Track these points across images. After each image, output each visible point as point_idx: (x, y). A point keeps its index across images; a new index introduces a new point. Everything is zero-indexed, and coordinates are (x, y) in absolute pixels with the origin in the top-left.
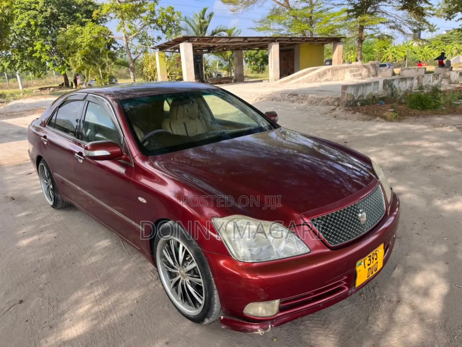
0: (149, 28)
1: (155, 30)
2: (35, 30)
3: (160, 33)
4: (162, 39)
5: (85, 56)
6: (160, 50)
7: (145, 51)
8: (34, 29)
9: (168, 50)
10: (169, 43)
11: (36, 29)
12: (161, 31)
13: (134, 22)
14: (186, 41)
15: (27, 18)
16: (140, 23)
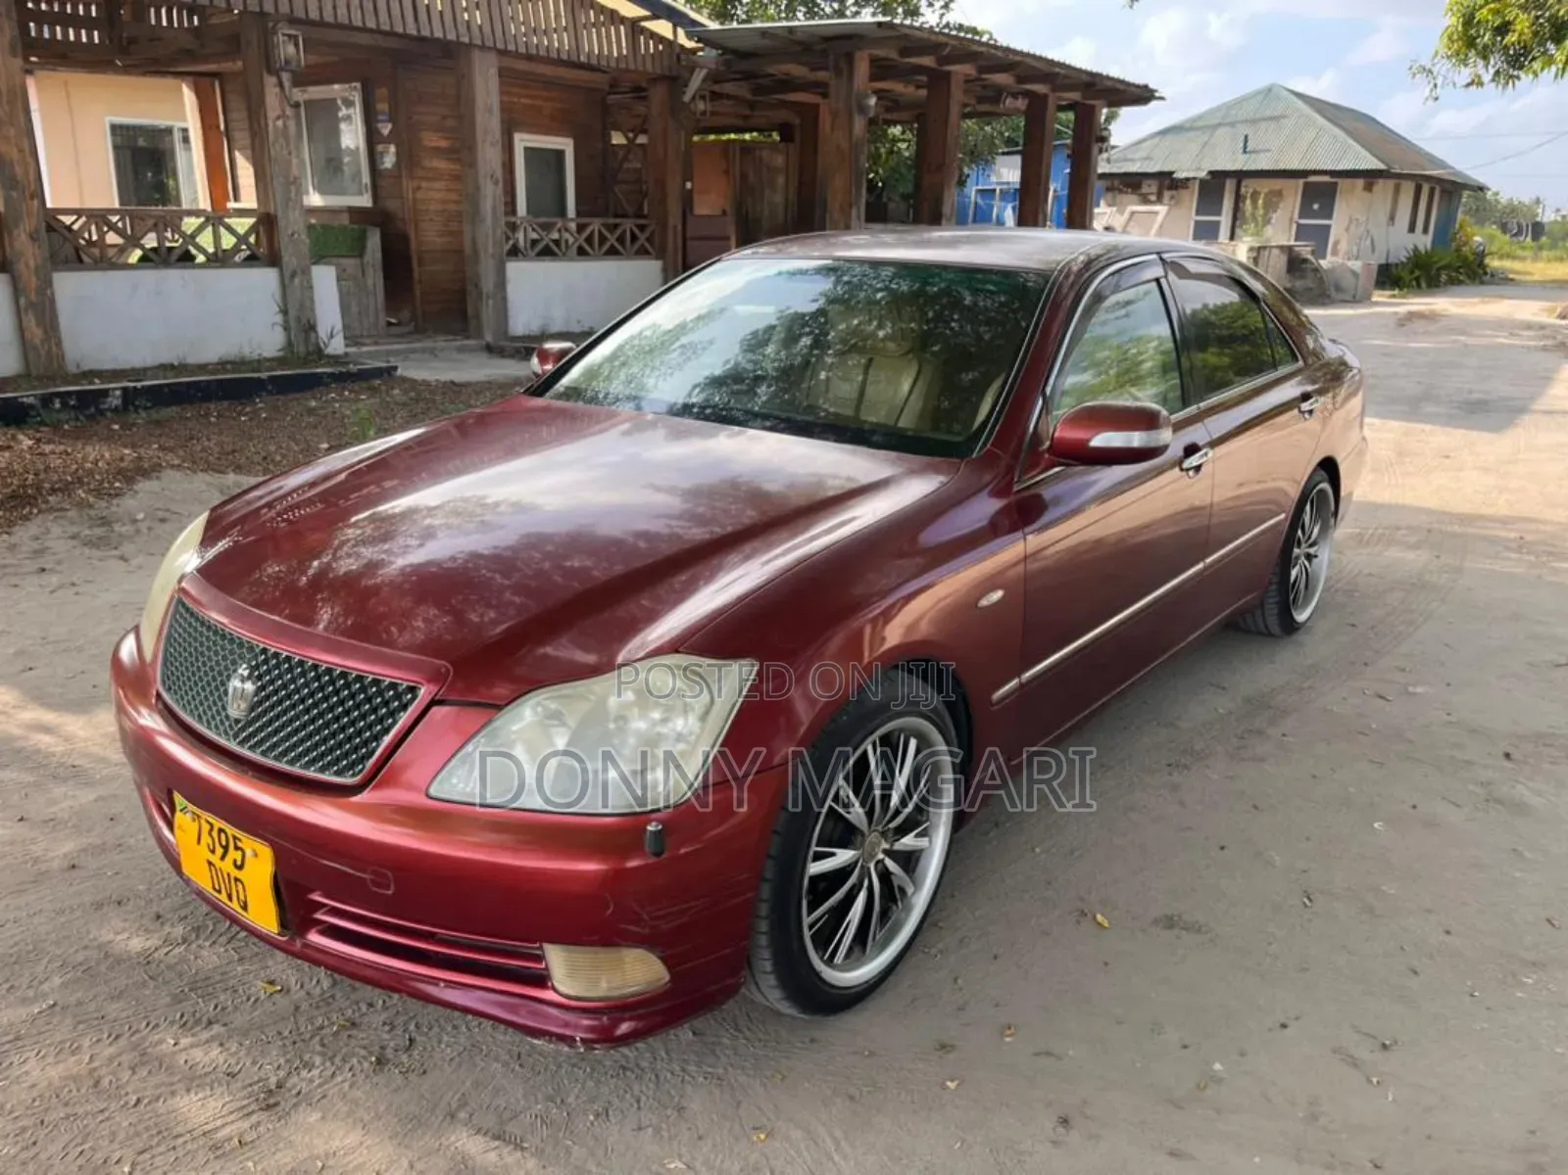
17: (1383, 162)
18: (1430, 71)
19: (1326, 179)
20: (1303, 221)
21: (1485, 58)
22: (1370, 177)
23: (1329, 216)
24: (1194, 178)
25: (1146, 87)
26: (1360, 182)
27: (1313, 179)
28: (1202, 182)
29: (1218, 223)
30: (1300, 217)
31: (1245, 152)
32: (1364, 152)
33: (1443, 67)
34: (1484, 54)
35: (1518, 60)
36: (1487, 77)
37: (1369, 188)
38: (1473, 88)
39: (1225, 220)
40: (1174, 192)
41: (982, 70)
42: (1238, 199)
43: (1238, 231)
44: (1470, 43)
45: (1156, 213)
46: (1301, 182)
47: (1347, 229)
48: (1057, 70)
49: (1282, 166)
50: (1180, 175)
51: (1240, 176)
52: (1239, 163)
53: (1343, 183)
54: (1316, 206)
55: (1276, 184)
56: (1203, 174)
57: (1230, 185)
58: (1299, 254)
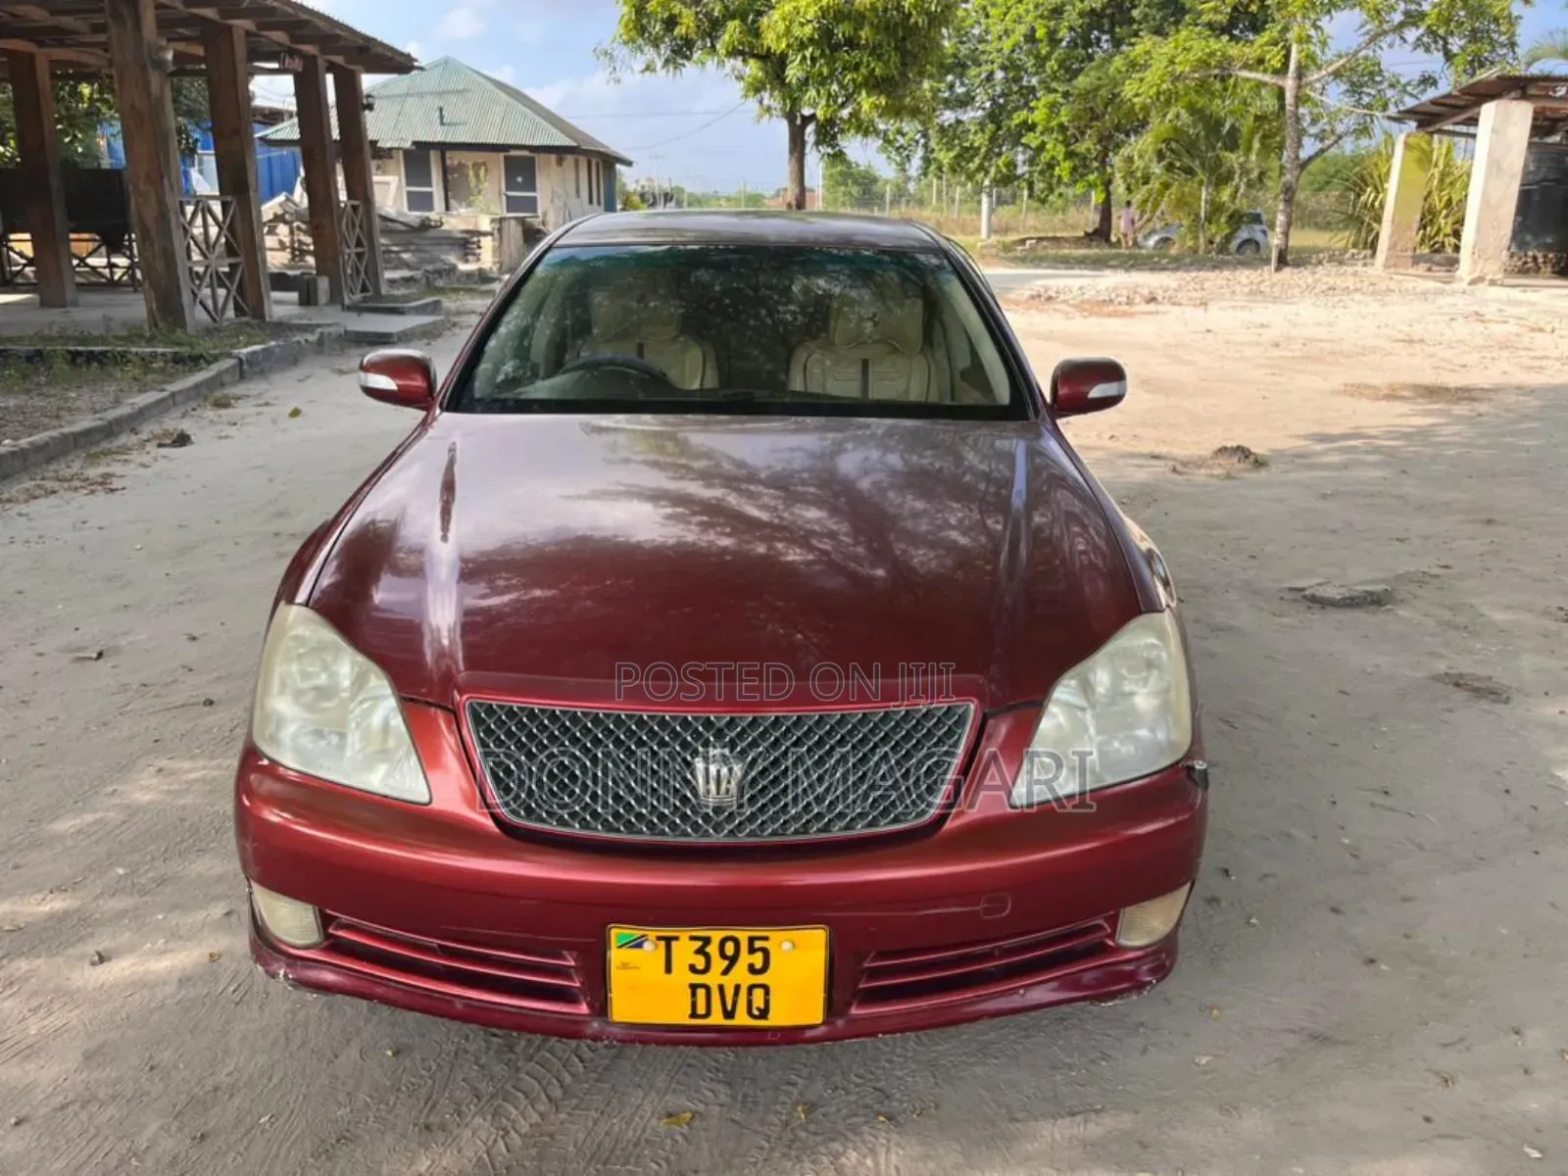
0: (1398, 41)
1: (1421, 51)
2: (1047, 57)
3: (1434, 63)
4: (1440, 85)
5: (1168, 141)
6: (1421, 125)
7: (1364, 130)
8: (1044, 52)
9: (1446, 128)
10: (1449, 101)
11: (1050, 54)
12: (1440, 56)
13: (1324, 22)
14: (1513, 94)
15: (1029, 18)
16: (1362, 26)
17: (574, 139)
18: (612, 57)
19: (525, 153)
20: (511, 194)
21: (657, 47)
22: (560, 152)
23: (534, 189)
24: (398, 149)
25: (409, 56)
26: (553, 157)
27: (513, 153)
28: (406, 152)
29: (430, 194)
30: (508, 189)
31: (442, 123)
32: (554, 130)
33: (622, 52)
34: (656, 43)
35: (683, 50)
36: (659, 64)
37: (560, 162)
38: (647, 73)
39: (436, 189)
40: (380, 162)
41: (262, 26)
42: (445, 171)
43: (453, 202)
44: (642, 30)
45: (387, 183)
46: (502, 155)
47: (552, 201)
48: (338, 32)
49: (481, 140)
50: (383, 144)
51: (443, 147)
52: (439, 135)
53: (540, 158)
54: (519, 179)
55: (480, 157)
56: (408, 145)
57: (434, 157)
58: (531, 225)
